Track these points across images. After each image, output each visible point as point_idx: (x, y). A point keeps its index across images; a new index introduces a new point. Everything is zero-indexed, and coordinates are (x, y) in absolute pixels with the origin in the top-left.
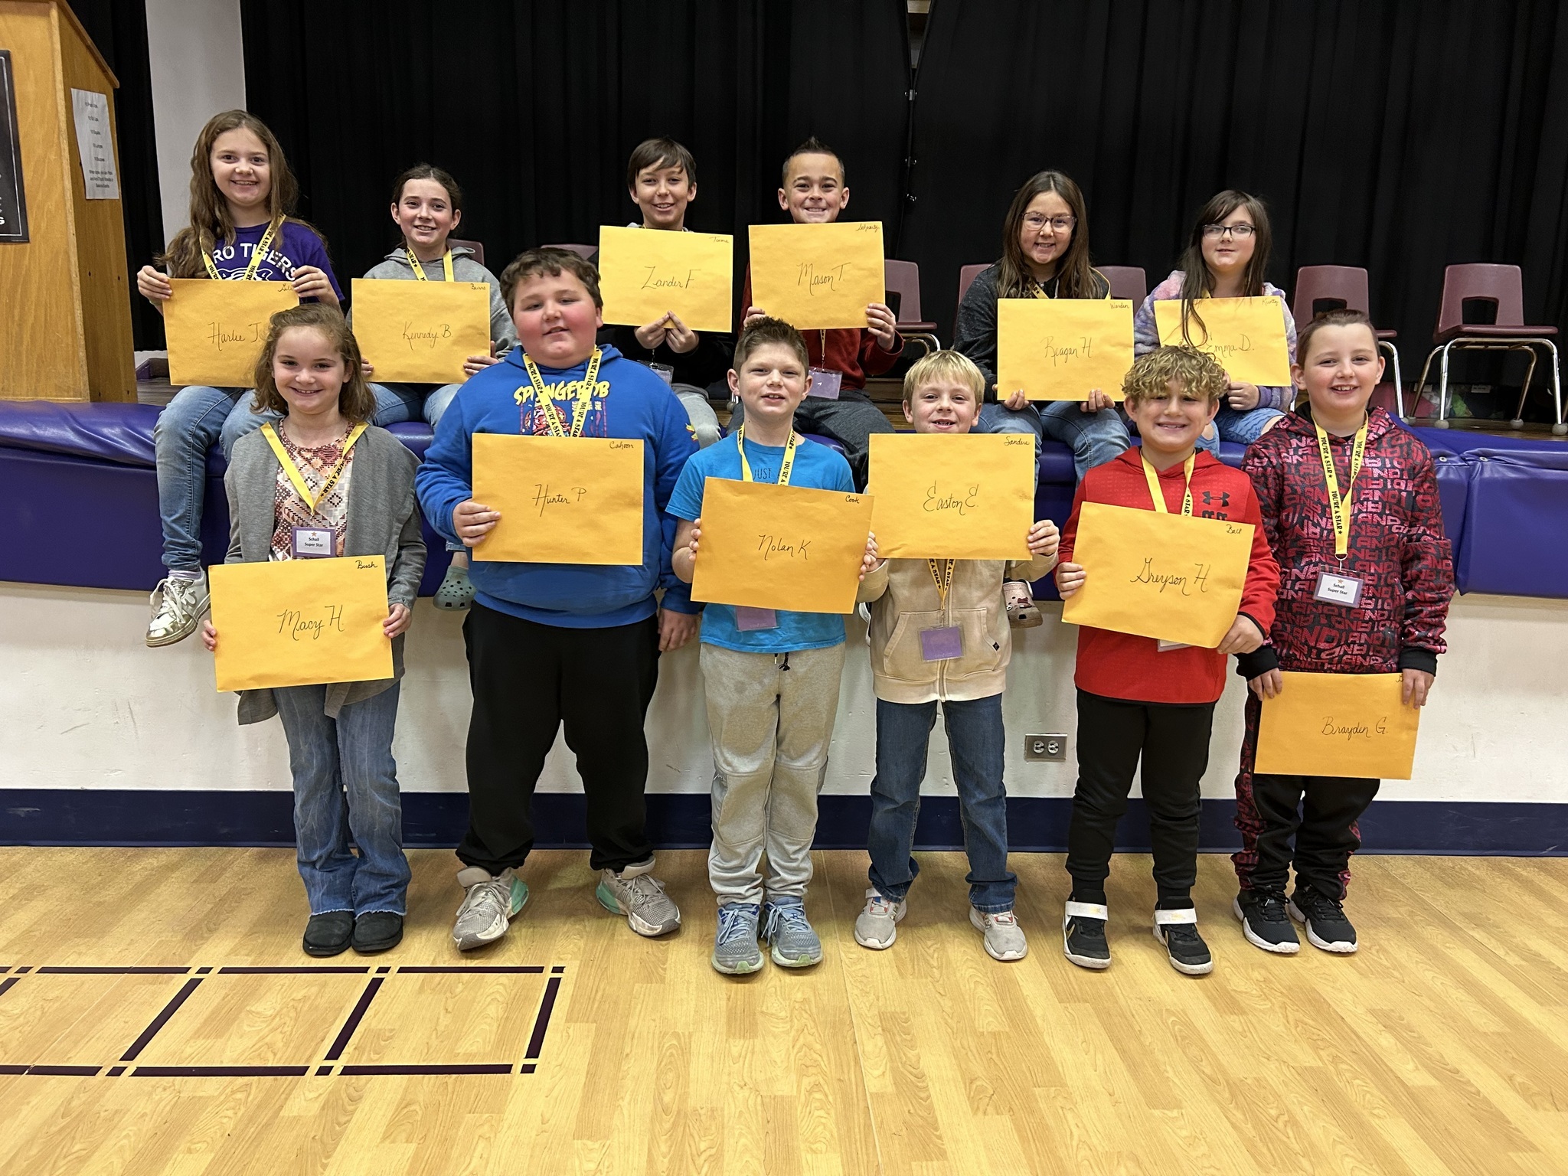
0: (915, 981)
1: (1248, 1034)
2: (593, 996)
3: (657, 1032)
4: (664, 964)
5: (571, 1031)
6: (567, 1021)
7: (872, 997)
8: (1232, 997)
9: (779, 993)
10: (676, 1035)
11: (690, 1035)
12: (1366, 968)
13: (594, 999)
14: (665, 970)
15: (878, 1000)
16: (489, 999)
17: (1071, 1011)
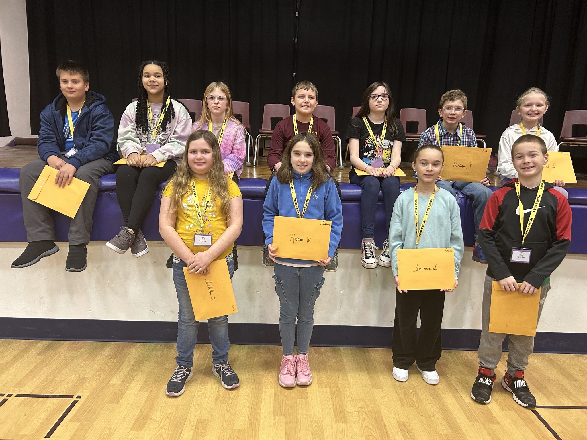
0: (220, 405)
1: (343, 432)
2: (86, 410)
3: (103, 427)
4: (123, 395)
5: (69, 426)
6: (70, 421)
7: (199, 412)
8: (345, 415)
9: (162, 410)
10: (110, 429)
11: (116, 429)
12: (406, 402)
13: (86, 411)
14: (122, 398)
15: (200, 413)
16: (44, 410)
17: (276, 420)
